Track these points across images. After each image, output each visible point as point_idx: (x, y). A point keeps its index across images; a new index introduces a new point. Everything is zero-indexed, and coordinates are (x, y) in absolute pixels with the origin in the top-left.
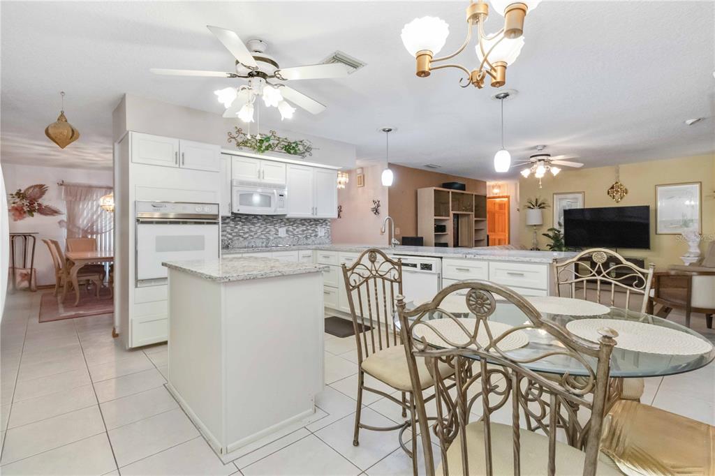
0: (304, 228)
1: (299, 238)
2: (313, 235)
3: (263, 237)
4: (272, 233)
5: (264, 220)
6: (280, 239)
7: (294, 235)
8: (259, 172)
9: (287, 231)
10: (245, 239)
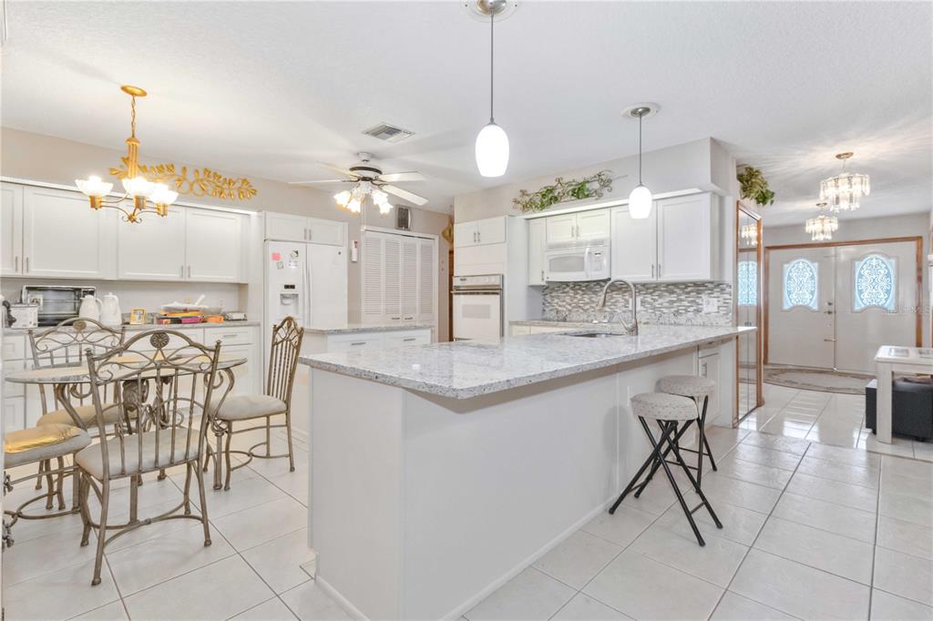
1: (663, 313)
2: (691, 309)
3: (608, 309)
7: (654, 308)
9: (642, 302)
10: (585, 311)
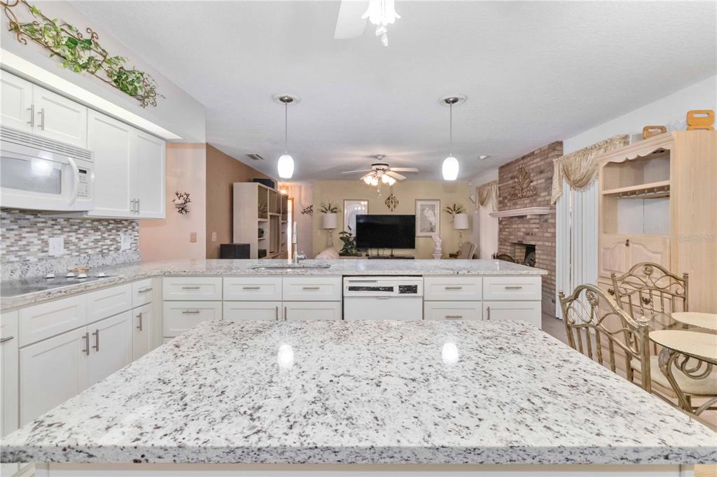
0: (98, 236)
1: (89, 255)
2: (112, 248)
3: (12, 258)
4: (34, 249)
5: (15, 221)
6: (53, 261)
7: (79, 250)
8: (32, 109)
9: (66, 243)
